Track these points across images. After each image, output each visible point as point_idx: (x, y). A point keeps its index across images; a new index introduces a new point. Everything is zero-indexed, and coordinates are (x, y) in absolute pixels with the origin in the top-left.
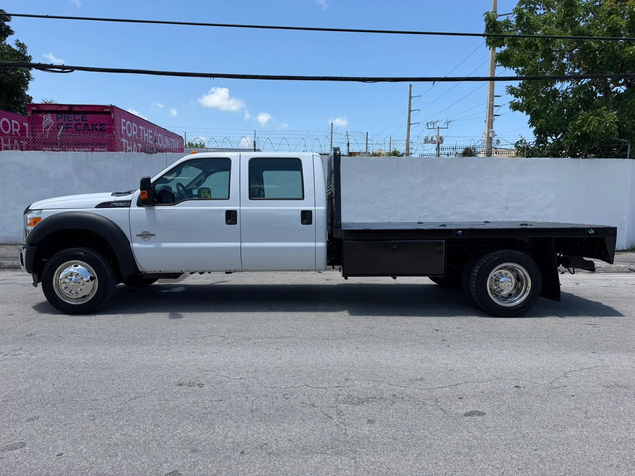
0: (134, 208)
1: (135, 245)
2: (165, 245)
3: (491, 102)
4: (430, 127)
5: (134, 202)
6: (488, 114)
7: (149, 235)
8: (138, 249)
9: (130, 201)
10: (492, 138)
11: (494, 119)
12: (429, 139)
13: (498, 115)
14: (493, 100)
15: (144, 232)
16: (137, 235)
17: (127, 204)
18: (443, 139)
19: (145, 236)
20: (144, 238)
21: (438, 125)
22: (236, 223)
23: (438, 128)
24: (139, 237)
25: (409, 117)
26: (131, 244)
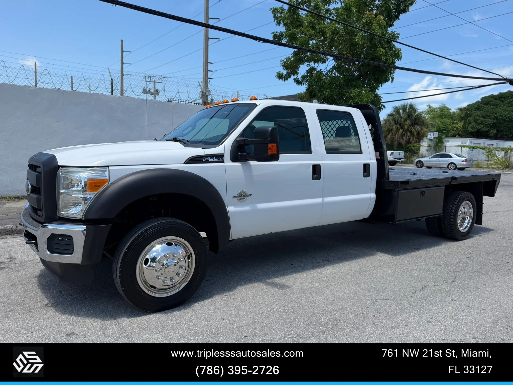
0: (228, 163)
1: (230, 209)
2: (261, 206)
3: (207, 67)
4: (147, 80)
5: (227, 157)
6: (204, 76)
7: (246, 196)
8: (235, 213)
9: (222, 155)
10: (208, 96)
11: (209, 81)
12: (147, 90)
13: (211, 79)
14: (208, 66)
15: (240, 193)
16: (234, 197)
17: (219, 158)
18: (159, 92)
19: (242, 198)
20: (241, 199)
21: (155, 79)
22: (319, 179)
23: (155, 81)
24: (236, 199)
25: (122, 68)
26: (227, 207)
